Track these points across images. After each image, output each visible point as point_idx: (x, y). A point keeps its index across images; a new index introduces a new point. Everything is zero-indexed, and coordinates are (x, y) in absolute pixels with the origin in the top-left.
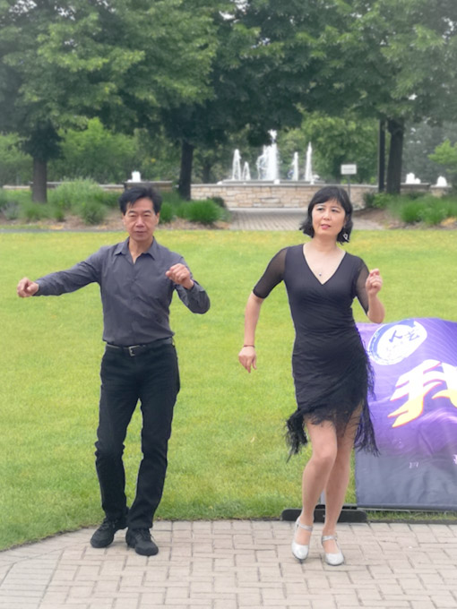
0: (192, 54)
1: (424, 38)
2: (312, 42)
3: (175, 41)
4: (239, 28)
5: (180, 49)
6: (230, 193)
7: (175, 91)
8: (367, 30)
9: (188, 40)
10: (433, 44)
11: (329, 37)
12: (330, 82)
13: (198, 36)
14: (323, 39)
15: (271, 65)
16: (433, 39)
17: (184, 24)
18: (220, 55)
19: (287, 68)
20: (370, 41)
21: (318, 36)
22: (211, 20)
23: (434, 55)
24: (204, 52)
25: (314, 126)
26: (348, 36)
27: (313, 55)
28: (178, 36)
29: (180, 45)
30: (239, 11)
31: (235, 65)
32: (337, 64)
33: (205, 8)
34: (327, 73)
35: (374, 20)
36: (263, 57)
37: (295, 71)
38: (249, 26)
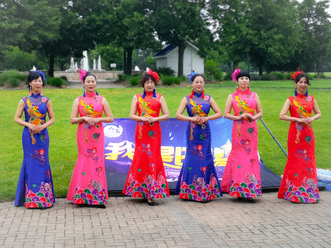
0: (52, 22)
1: (137, 17)
2: (97, 18)
3: (45, 17)
4: (70, 13)
5: (48, 20)
6: (70, 74)
7: (46, 36)
8: (117, 14)
9: (50, 17)
10: (140, 19)
11: (104, 16)
12: (105, 33)
13: (54, 15)
14: (101, 17)
15: (83, 27)
16: (141, 17)
17: (49, 11)
18: (63, 23)
19: (88, 28)
20: (119, 18)
21: (100, 16)
22: (59, 9)
23: (141, 23)
24: (56, 21)
25: (102, 49)
26: (111, 16)
27: (98, 23)
28: (46, 15)
29: (47, 18)
30: (70, 6)
31: (69, 27)
32: (107, 26)
33: (57, 5)
34: (103, 30)
35: (120, 10)
36: (79, 24)
37: (91, 29)
38: (74, 12)
